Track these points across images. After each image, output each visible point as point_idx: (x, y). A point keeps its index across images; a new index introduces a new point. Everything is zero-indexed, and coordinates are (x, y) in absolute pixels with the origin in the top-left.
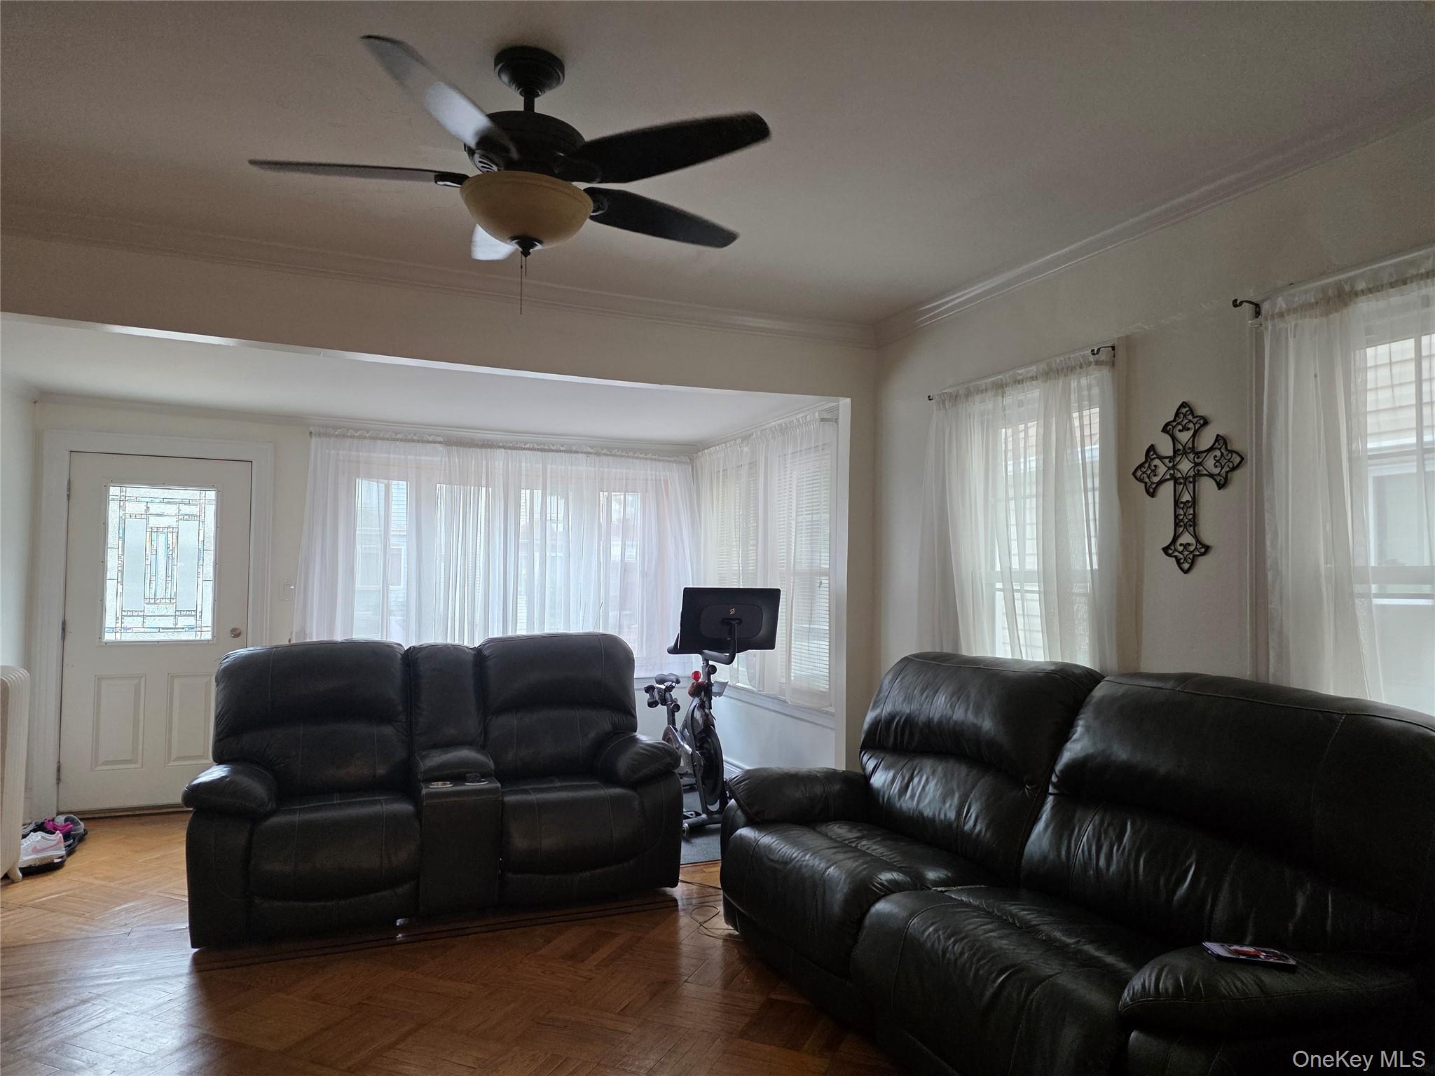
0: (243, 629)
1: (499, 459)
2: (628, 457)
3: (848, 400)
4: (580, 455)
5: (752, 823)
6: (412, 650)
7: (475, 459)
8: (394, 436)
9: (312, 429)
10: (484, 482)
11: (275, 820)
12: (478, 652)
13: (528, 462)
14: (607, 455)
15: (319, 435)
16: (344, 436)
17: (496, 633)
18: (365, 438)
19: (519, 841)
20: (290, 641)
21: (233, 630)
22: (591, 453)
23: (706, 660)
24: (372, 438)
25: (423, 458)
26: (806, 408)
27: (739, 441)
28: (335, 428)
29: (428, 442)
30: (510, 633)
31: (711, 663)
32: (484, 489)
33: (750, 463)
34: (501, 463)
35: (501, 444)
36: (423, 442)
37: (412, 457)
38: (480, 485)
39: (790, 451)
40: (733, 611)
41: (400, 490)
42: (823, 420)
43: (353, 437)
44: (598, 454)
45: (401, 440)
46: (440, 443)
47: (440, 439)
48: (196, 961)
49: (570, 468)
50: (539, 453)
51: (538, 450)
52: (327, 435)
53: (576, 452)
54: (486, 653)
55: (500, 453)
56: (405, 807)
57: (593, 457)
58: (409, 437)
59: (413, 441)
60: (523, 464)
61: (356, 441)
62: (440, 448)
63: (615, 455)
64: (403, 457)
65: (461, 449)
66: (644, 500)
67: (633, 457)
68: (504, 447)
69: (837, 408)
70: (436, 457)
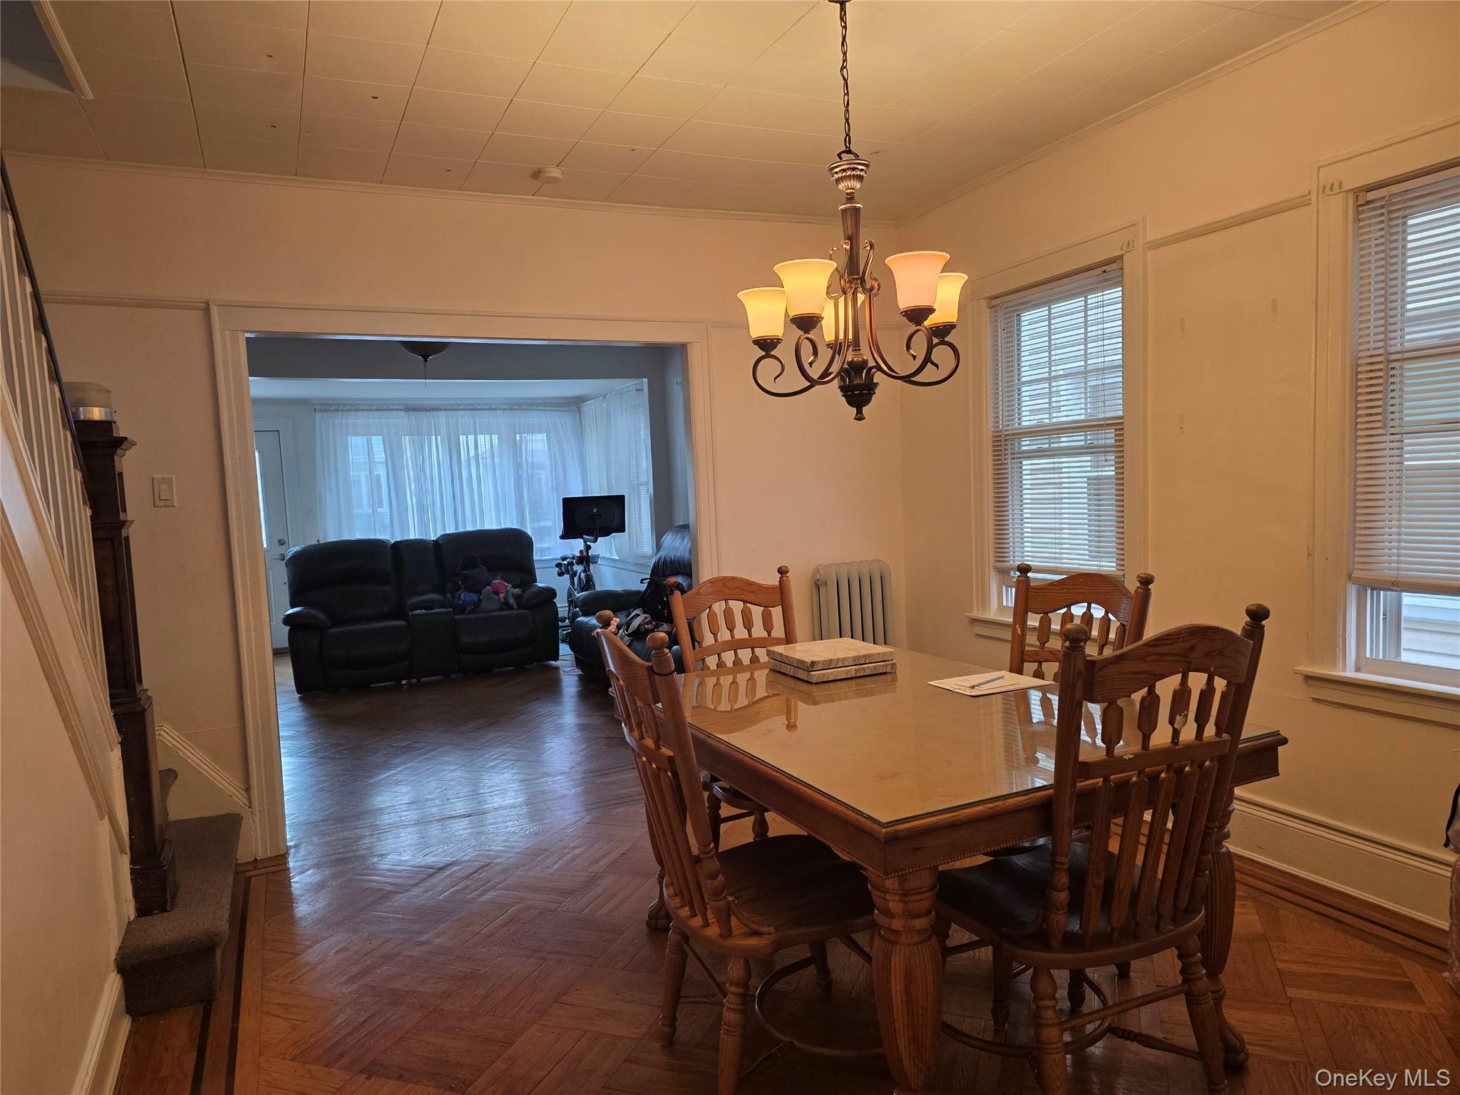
0: (285, 539)
1: (442, 418)
2: (532, 410)
3: (646, 379)
4: (498, 412)
5: (585, 615)
6: (397, 543)
7: (425, 418)
8: (370, 408)
9: (316, 407)
10: (433, 432)
11: (331, 631)
12: (436, 542)
13: (463, 418)
14: (517, 410)
15: (321, 411)
16: (338, 410)
17: (451, 530)
18: (351, 410)
19: (466, 639)
20: (318, 541)
21: (279, 541)
22: (505, 409)
23: (585, 542)
24: (355, 410)
25: (391, 420)
26: (629, 384)
27: (601, 398)
28: (331, 405)
29: (393, 410)
30: (461, 530)
31: (588, 543)
32: (434, 437)
33: (607, 413)
34: (444, 420)
35: (443, 408)
36: (390, 410)
37: (384, 420)
38: (431, 435)
39: (624, 407)
40: (595, 510)
41: (377, 441)
42: (637, 390)
43: (343, 410)
44: (511, 409)
45: (375, 410)
46: (401, 410)
47: (401, 407)
48: (301, 699)
49: (492, 420)
50: (469, 412)
51: (468, 410)
52: (326, 411)
53: (495, 409)
54: (441, 542)
55: (442, 414)
56: (401, 623)
57: (508, 412)
58: (381, 408)
59: (383, 410)
60: (459, 420)
61: (345, 413)
62: (402, 413)
63: (523, 409)
64: (378, 421)
65: (416, 413)
66: (548, 438)
67: (536, 410)
68: (445, 410)
69: (642, 382)
70: (400, 419)
